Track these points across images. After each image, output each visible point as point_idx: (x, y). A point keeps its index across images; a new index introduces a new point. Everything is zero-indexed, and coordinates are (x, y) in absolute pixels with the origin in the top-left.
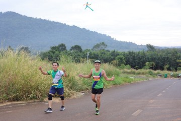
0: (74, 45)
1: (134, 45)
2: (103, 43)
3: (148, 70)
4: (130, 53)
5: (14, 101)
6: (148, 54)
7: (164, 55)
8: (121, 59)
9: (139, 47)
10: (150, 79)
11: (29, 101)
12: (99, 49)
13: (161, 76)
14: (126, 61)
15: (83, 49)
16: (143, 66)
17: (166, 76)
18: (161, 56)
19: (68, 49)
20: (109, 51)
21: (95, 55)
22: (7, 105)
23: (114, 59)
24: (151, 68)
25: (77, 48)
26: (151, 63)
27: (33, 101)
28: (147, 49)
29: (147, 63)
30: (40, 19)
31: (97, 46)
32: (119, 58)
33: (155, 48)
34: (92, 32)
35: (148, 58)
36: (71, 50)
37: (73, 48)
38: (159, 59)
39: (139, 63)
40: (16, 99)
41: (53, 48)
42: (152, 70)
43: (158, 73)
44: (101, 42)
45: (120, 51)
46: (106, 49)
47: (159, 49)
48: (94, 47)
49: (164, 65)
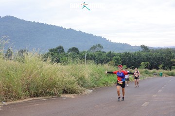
0: (71, 48)
1: (129, 46)
2: (99, 45)
3: (144, 70)
4: (126, 53)
5: (35, 97)
6: (143, 54)
7: (158, 55)
8: (117, 59)
9: (134, 48)
10: (147, 78)
11: (48, 97)
12: (96, 50)
13: (156, 75)
14: (122, 62)
15: (80, 50)
16: (138, 66)
17: (161, 75)
18: (156, 56)
19: (66, 51)
20: (105, 53)
21: (92, 56)
22: (30, 100)
23: (111, 60)
24: (146, 68)
25: (75, 50)
26: (146, 63)
27: (51, 97)
28: (141, 50)
29: (142, 63)
30: (38, 23)
31: (94, 48)
32: (115, 59)
33: (149, 48)
34: (88, 34)
35: (144, 58)
36: (69, 52)
37: (70, 50)
38: (154, 59)
39: (134, 63)
40: (36, 95)
41: (51, 50)
42: (147, 70)
43: (154, 72)
44: (97, 44)
45: (116, 52)
46: (102, 50)
47: (153, 50)
48: (91, 49)
49: (158, 64)
